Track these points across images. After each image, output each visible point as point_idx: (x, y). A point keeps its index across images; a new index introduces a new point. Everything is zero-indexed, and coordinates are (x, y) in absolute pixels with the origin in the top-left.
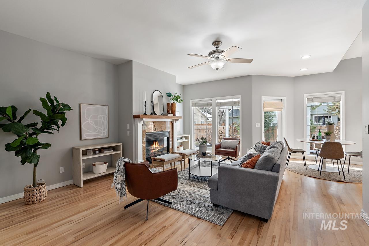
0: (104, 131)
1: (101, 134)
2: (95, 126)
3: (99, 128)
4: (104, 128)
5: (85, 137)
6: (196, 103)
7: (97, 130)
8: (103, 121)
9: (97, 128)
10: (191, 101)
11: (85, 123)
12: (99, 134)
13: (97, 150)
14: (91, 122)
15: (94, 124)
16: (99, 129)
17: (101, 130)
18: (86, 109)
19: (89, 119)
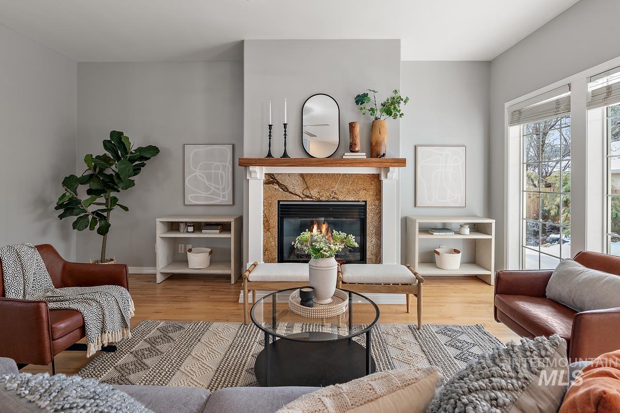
0: (224, 193)
1: (219, 198)
2: (207, 183)
3: (216, 186)
4: (223, 186)
5: (191, 200)
6: (520, 112)
7: (211, 189)
8: (222, 174)
9: (210, 187)
10: (507, 105)
11: (190, 176)
12: (214, 197)
13: (190, 226)
14: (200, 175)
15: (205, 178)
16: (214, 187)
17: (219, 189)
18: (192, 153)
19: (196, 169)
